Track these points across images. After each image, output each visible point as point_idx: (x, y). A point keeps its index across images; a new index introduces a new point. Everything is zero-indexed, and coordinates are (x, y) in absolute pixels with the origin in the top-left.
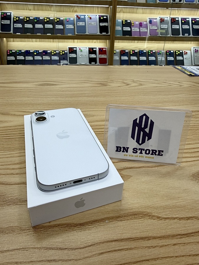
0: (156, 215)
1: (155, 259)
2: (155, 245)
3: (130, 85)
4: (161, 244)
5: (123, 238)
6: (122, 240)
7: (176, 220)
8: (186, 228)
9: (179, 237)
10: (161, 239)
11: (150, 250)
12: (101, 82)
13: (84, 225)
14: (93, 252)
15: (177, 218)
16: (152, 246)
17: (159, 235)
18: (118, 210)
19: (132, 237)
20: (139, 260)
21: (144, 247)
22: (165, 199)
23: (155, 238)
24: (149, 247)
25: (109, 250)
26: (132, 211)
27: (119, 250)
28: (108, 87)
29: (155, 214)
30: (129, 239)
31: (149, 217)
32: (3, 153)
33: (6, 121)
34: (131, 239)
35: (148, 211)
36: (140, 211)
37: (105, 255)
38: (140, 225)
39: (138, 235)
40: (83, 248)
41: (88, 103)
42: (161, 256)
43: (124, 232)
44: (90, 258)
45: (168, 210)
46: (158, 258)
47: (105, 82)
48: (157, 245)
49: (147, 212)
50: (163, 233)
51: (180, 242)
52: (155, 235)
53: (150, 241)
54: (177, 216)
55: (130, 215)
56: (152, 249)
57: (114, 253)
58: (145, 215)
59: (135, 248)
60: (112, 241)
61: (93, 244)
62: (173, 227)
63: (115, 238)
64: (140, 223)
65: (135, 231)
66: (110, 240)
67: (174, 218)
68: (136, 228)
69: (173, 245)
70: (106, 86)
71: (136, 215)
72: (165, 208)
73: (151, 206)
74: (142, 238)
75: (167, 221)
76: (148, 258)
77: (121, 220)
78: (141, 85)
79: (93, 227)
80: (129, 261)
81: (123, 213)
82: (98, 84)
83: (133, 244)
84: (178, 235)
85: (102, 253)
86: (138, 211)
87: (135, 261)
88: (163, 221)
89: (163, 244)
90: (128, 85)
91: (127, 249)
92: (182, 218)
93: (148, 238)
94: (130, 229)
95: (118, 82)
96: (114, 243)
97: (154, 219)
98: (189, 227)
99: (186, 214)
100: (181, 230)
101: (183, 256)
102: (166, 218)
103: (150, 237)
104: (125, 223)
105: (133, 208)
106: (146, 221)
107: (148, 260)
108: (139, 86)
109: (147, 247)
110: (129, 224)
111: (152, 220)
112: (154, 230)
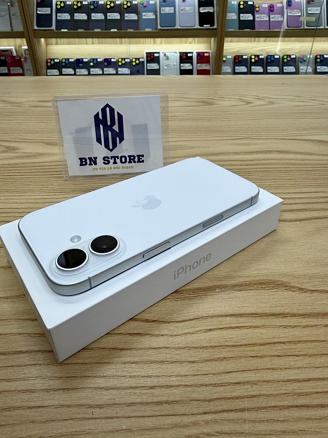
0: (297, 285)
1: (295, 342)
2: (295, 325)
3: (253, 103)
4: (304, 324)
5: (243, 312)
6: (241, 315)
10: (304, 318)
11: (286, 330)
12: (203, 100)
13: (181, 293)
14: (197, 327)
16: (289, 326)
17: (301, 312)
19: (257, 313)
20: (269, 341)
21: (278, 326)
22: (312, 265)
23: (294, 315)
24: (285, 327)
25: (221, 327)
26: (257, 279)
27: (237, 327)
28: (216, 106)
29: (295, 285)
30: (253, 314)
31: (285, 288)
32: (53, 196)
33: (54, 154)
34: (256, 314)
35: (284, 280)
36: (271, 280)
37: (216, 333)
38: (271, 297)
39: (268, 310)
40: (181, 322)
41: (183, 129)
42: (305, 339)
43: (245, 305)
44: (193, 335)
45: (316, 280)
46: (299, 342)
47: (209, 100)
48: (298, 324)
49: (282, 281)
50: (308, 309)
52: (295, 312)
53: (287, 319)
55: (255, 284)
56: (290, 330)
57: (229, 330)
58: (279, 284)
59: (263, 326)
60: (225, 316)
61: (196, 317)
62: (325, 302)
63: (231, 312)
64: (270, 295)
65: (262, 305)
66: (223, 313)
68: (264, 301)
69: (325, 326)
70: (212, 104)
71: (264, 284)
72: (311, 277)
73: (288, 274)
74: (274, 315)
75: (316, 294)
76: (283, 340)
77: (241, 290)
78: (272, 103)
79: (196, 297)
80: (254, 342)
81: (244, 280)
82: (198, 102)
83: (258, 322)
85: (211, 330)
86: (267, 279)
87: (262, 342)
88: (307, 294)
89: (308, 323)
90: (250, 103)
91: (250, 327)
93: (284, 315)
94: (255, 302)
95: (231, 99)
96: (228, 318)
97: (294, 291)
102: (313, 290)
103: (287, 314)
104: (246, 294)
105: (259, 275)
106: (280, 293)
107: (283, 343)
108: (269, 105)
109: (282, 326)
110: (253, 295)
111: (291, 293)
112: (294, 305)
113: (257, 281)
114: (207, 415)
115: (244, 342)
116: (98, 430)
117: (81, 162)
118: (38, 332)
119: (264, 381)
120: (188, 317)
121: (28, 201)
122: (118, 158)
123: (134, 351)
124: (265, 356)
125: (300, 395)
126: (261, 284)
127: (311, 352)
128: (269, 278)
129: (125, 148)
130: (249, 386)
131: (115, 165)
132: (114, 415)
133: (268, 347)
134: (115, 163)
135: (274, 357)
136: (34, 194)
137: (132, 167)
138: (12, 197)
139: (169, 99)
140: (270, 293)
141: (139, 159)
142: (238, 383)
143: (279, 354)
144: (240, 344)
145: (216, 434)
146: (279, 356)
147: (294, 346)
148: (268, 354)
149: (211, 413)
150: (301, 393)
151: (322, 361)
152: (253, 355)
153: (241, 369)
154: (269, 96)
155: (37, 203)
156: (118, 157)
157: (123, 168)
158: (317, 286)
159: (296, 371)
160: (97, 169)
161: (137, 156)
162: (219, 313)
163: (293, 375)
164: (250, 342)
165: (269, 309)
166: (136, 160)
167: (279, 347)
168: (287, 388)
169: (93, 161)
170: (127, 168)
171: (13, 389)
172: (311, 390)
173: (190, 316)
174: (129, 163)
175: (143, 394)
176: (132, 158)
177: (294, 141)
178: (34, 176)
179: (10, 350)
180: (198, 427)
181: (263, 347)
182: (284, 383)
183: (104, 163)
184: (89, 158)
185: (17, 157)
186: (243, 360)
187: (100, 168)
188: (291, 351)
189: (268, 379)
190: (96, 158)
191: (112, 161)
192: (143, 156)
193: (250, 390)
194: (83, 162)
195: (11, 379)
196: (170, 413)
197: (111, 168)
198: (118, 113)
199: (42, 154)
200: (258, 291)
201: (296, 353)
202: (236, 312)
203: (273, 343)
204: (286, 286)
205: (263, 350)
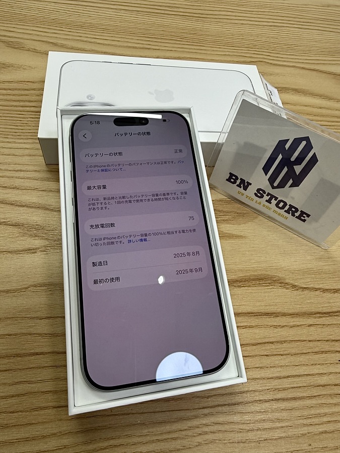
0: (291, 282)
1: (281, 342)
2: (284, 324)
4: (292, 324)
7: (318, 293)
8: (330, 304)
9: (318, 315)
10: (292, 317)
11: (276, 330)
15: (320, 289)
16: (279, 326)
17: (290, 312)
18: (235, 270)
20: (260, 341)
21: (269, 326)
22: (307, 258)
23: (284, 315)
24: (276, 327)
26: (256, 273)
29: (289, 281)
30: (249, 314)
31: (280, 285)
33: (21, 66)
34: (252, 313)
35: (280, 275)
36: (268, 275)
38: (267, 294)
39: (263, 309)
42: (290, 338)
43: (243, 304)
45: (309, 276)
46: (285, 341)
48: (287, 324)
49: (278, 276)
50: (297, 309)
51: (318, 323)
52: (285, 311)
54: (321, 286)
55: (254, 280)
56: (279, 329)
58: (275, 280)
59: (256, 326)
62: (312, 301)
64: (267, 292)
65: (258, 304)
67: (317, 290)
68: (260, 298)
69: (308, 326)
71: (262, 279)
72: (305, 272)
73: (285, 269)
74: (267, 314)
75: (306, 292)
76: (272, 340)
77: (240, 287)
80: (247, 342)
81: (243, 275)
83: (253, 321)
84: (317, 313)
86: (265, 274)
87: (255, 342)
88: (299, 292)
89: (294, 323)
92: (327, 290)
93: (276, 315)
94: (252, 300)
97: (288, 289)
98: (335, 302)
99: (334, 284)
100: (323, 307)
101: (318, 341)
102: (305, 288)
103: (279, 313)
104: (244, 291)
105: (258, 269)
106: (275, 290)
107: (272, 343)
109: (273, 326)
110: (251, 292)
111: (285, 290)
112: (286, 304)
113: (256, 276)
114: (205, 409)
116: (117, 425)
124: (256, 356)
125: (279, 390)
126: (259, 280)
127: (293, 351)
128: (267, 273)
132: (130, 411)
133: (259, 346)
135: (263, 357)
140: (266, 290)
143: (268, 354)
145: (212, 424)
146: (267, 356)
147: (280, 346)
148: (258, 353)
149: (208, 407)
150: (281, 388)
151: (301, 359)
158: (308, 283)
159: (279, 369)
163: (275, 372)
165: (264, 307)
167: (268, 347)
172: (289, 386)
179: (24, 352)
180: (198, 419)
181: (254, 347)
182: (269, 380)
188: (277, 350)
189: (256, 377)
195: (32, 381)
196: (176, 408)
200: (255, 288)
201: (281, 352)
203: (264, 343)
204: (281, 283)
205: (255, 349)
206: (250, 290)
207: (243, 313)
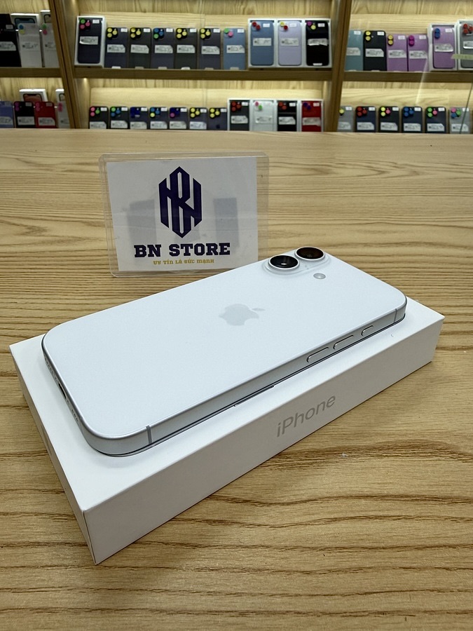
0: (470, 452)
2: (471, 517)
3: (388, 172)
5: (386, 493)
6: (383, 497)
11: (457, 526)
12: (315, 167)
13: (288, 458)
14: (313, 514)
16: (462, 519)
19: (409, 494)
20: (429, 543)
21: (443, 518)
23: (468, 501)
24: (455, 520)
25: (352, 515)
26: (405, 438)
27: (376, 517)
28: (333, 175)
29: (466, 451)
30: (402, 497)
31: (450, 455)
32: (95, 301)
33: (98, 239)
34: (407, 496)
35: (448, 442)
36: (427, 441)
37: (343, 525)
38: (429, 469)
39: (425, 491)
40: (288, 504)
41: (286, 208)
43: (388, 481)
44: (307, 527)
47: (324, 167)
49: (445, 443)
52: (469, 495)
53: (457, 508)
55: (403, 447)
56: (463, 525)
57: (364, 521)
58: (441, 449)
59: (418, 517)
60: (359, 497)
61: (311, 498)
63: (366, 491)
64: (428, 465)
65: (418, 482)
66: (354, 493)
68: (418, 475)
70: (327, 173)
71: (417, 447)
73: (455, 433)
74: (435, 499)
76: (452, 542)
77: (381, 456)
78: (416, 173)
79: (312, 464)
80: (405, 543)
81: (384, 441)
82: (307, 169)
83: (411, 509)
85: (335, 520)
86: (421, 440)
87: (419, 544)
90: (383, 172)
91: (398, 518)
94: (403, 477)
95: (356, 167)
96: (363, 501)
97: (466, 461)
103: (457, 498)
104: (389, 463)
105: (409, 432)
106: (443, 463)
107: (454, 547)
108: (412, 175)
109: (449, 518)
110: (400, 465)
111: (460, 463)
112: (467, 484)
113: (406, 442)
115: (390, 543)
117: (138, 251)
118: (66, 512)
119: (425, 612)
120: (298, 497)
121: (57, 306)
122: (192, 248)
123: (214, 551)
124: (425, 568)
126: (413, 447)
128: (425, 438)
129: (203, 233)
130: (402, 618)
131: (187, 258)
133: (428, 551)
134: (187, 254)
135: (439, 570)
136: (66, 297)
137: (212, 261)
138: (34, 301)
139: (271, 164)
140: (426, 462)
141: (222, 249)
142: (383, 613)
143: (448, 566)
144: (383, 545)
146: (447, 569)
147: (470, 553)
148: (428, 564)
152: (404, 566)
153: (388, 589)
154: (411, 164)
155: (70, 310)
156: (191, 246)
157: (199, 261)
160: (159, 263)
161: (220, 244)
162: (348, 493)
164: (399, 544)
165: (427, 488)
166: (218, 250)
167: (447, 553)
168: (463, 625)
169: (155, 250)
170: (204, 261)
171: (22, 605)
173: (303, 495)
174: (207, 254)
175: (229, 624)
176: (212, 247)
177: (451, 229)
178: (66, 271)
179: (20, 540)
181: (420, 553)
182: (459, 616)
183: (171, 254)
184: (149, 246)
185: (43, 243)
186: (388, 573)
187: (165, 262)
188: (466, 560)
189: (432, 608)
190: (159, 246)
191: (182, 251)
192: (228, 245)
193: (402, 625)
194: (140, 251)
195: (19, 589)
197: (180, 262)
198: (194, 181)
199: (80, 239)
200: (408, 459)
202: (376, 492)
203: (437, 546)
204: (451, 453)
205: (422, 557)
206: (398, 461)
207: (391, 496)
